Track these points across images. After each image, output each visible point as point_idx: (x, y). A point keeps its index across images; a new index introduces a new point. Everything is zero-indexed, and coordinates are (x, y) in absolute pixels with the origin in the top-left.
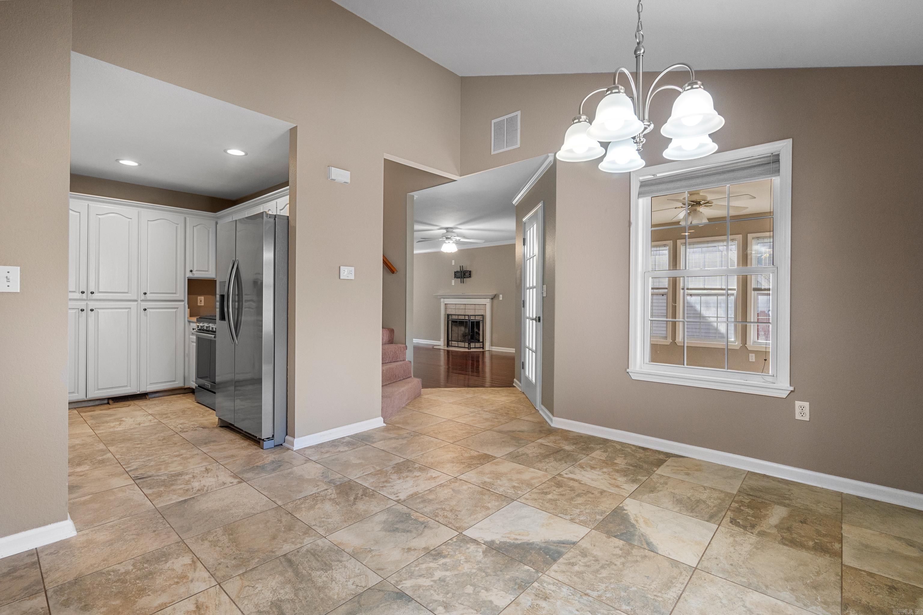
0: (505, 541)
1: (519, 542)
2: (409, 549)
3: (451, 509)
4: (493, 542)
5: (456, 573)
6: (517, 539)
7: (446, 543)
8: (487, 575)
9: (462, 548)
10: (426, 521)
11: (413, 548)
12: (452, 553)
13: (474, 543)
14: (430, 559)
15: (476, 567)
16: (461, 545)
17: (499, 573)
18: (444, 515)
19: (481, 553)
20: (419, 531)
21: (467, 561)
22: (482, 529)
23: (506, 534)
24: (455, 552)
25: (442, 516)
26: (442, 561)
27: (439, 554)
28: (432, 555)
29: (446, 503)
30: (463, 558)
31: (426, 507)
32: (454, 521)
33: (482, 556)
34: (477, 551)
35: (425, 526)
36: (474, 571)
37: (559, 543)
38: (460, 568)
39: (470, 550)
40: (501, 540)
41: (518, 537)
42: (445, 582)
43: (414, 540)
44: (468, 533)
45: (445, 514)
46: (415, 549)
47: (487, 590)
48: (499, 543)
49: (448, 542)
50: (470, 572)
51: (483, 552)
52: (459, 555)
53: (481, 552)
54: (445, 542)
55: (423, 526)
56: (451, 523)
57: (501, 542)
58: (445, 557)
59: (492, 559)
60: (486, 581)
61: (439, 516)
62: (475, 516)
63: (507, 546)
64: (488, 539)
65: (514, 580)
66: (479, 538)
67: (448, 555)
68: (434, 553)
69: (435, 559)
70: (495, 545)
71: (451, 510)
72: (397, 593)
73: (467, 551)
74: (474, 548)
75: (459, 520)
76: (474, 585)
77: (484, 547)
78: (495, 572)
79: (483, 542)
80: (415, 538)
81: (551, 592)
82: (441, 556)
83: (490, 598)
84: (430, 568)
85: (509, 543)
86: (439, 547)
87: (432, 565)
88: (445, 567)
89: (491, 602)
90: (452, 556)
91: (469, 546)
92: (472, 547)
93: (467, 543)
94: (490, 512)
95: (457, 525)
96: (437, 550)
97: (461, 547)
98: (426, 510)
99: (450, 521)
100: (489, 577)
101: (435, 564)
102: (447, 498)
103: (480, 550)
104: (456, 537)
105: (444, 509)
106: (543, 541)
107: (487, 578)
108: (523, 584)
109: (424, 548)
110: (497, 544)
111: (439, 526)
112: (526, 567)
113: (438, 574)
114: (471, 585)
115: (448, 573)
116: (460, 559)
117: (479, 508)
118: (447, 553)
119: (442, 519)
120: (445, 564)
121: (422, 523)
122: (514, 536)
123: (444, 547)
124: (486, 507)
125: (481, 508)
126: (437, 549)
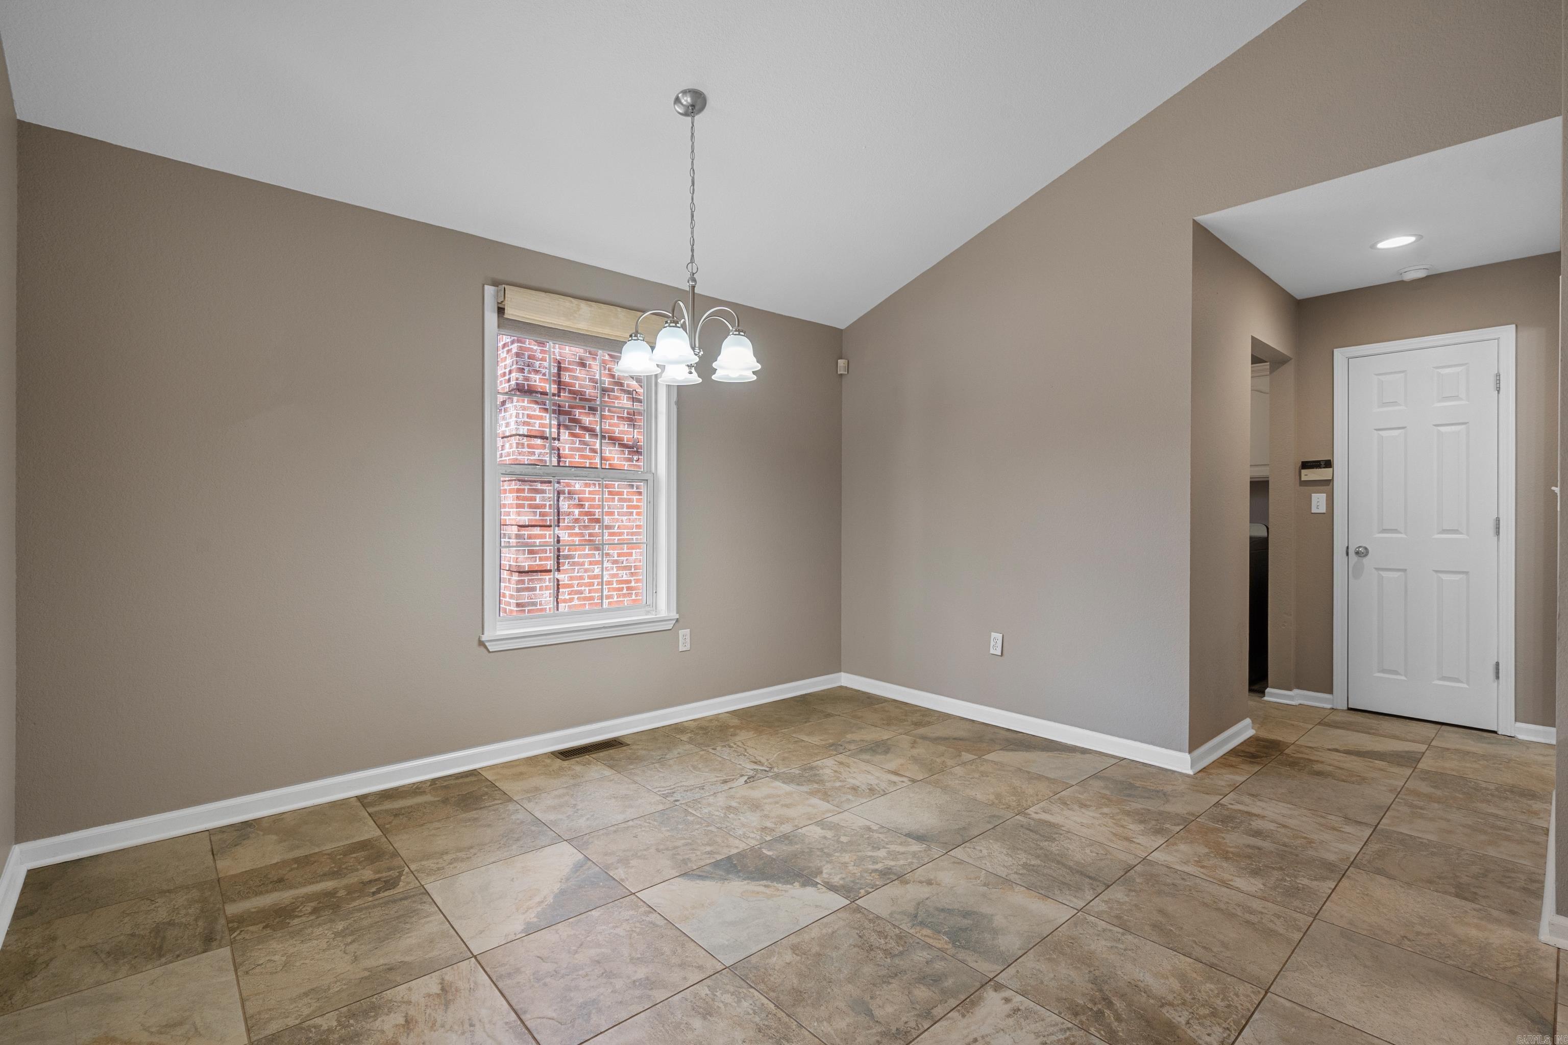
0: (784, 886)
1: (764, 882)
2: (929, 883)
3: (872, 953)
4: (804, 885)
5: (859, 854)
6: (765, 886)
7: (875, 888)
8: (822, 850)
9: (852, 879)
10: (918, 928)
11: (924, 884)
12: (865, 875)
13: (832, 886)
14: (896, 869)
15: (833, 858)
16: (853, 884)
17: (807, 850)
18: (886, 938)
19: (825, 871)
20: (924, 910)
21: (845, 865)
22: (817, 906)
23: (779, 896)
24: (862, 876)
25: (889, 937)
26: (879, 866)
27: (884, 874)
28: (895, 874)
29: (884, 972)
30: (851, 868)
31: (927, 962)
32: (865, 924)
33: (824, 868)
34: (830, 874)
35: (916, 917)
36: (836, 854)
37: (707, 877)
38: (855, 857)
39: (839, 876)
40: (791, 886)
41: (762, 889)
42: (873, 847)
43: (927, 895)
44: (840, 901)
45: (882, 941)
46: (921, 882)
47: (825, 838)
48: (794, 883)
49: (873, 890)
50: (842, 853)
51: (821, 872)
52: (856, 871)
53: (824, 873)
54: (877, 889)
55: (920, 919)
56: (870, 921)
57: (792, 884)
58: (876, 871)
59: (811, 865)
60: (824, 844)
61: (894, 937)
62: (824, 931)
63: (784, 878)
64: (810, 890)
65: (791, 843)
66: (823, 892)
67: (871, 873)
68: (891, 876)
69: (890, 869)
70: (801, 880)
71: (872, 950)
72: (924, 840)
73: (844, 876)
74: (833, 879)
75: (856, 926)
76: (838, 842)
77: (818, 880)
78: (811, 852)
79: (819, 886)
80: (927, 899)
81: (756, 832)
82: (881, 871)
83: (823, 831)
84: (892, 860)
85: (780, 882)
86: (886, 883)
87: (892, 863)
88: (875, 861)
89: (822, 829)
90: (866, 871)
91: (841, 882)
92: (836, 880)
93: (843, 886)
94: (794, 940)
95: (859, 915)
96: (888, 879)
97: (853, 882)
98: (925, 953)
99: (872, 925)
100: (820, 847)
101: (886, 863)
102: (884, 986)
103: (825, 875)
104: (860, 895)
105: (888, 953)
106: (726, 882)
107: (822, 846)
108: (782, 840)
109: (907, 883)
110: (799, 882)
111: (891, 917)
112: (770, 853)
113: (882, 853)
114: (842, 842)
115: (870, 854)
116: (855, 868)
117: (813, 951)
118: (873, 874)
119: (887, 929)
120: (874, 862)
121: (922, 924)
122: (768, 892)
123: (877, 883)
124: (797, 952)
125: (810, 950)
126: (889, 881)
